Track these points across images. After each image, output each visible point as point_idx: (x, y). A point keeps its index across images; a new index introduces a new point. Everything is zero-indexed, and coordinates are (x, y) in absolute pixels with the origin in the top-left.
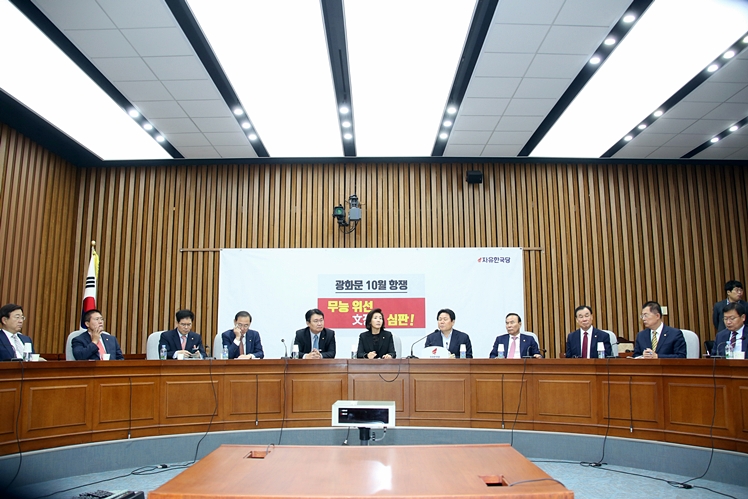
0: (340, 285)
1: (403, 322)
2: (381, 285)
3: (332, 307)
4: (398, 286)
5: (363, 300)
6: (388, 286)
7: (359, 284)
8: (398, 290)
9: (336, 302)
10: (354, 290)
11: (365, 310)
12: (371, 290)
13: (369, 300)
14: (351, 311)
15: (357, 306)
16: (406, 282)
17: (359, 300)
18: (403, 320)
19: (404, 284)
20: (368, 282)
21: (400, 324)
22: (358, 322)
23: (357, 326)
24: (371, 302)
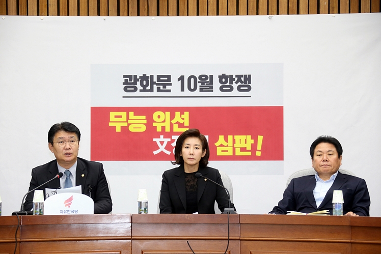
0: (130, 83)
1: (243, 149)
2: (205, 83)
3: (116, 122)
4: (235, 86)
5: (172, 111)
6: (217, 84)
7: (164, 82)
8: (235, 92)
9: (124, 114)
10: (155, 93)
11: (176, 129)
12: (187, 92)
13: (182, 110)
14: (151, 131)
15: (161, 121)
16: (248, 78)
17: (164, 110)
18: (243, 145)
19: (245, 82)
20: (181, 79)
21: (238, 153)
22: (162, 148)
23: (162, 157)
24: (187, 114)
